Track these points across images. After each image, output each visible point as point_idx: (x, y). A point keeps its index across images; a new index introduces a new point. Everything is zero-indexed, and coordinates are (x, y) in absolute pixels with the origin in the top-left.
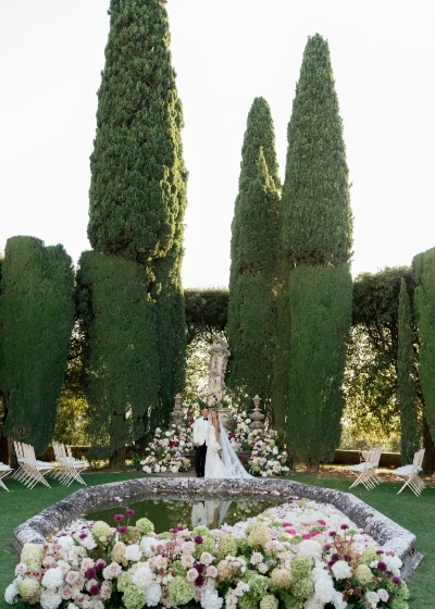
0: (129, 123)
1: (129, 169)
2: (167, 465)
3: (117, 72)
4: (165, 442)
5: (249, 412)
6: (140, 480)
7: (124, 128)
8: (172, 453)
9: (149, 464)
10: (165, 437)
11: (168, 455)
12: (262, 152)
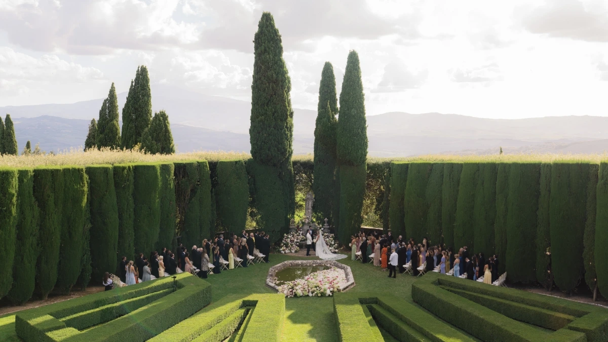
0: (267, 104)
1: (269, 127)
2: (290, 250)
3: (260, 78)
4: (289, 240)
5: (323, 225)
6: (285, 262)
7: (266, 107)
8: (292, 245)
9: (283, 250)
10: (288, 238)
11: (291, 246)
12: (328, 103)
